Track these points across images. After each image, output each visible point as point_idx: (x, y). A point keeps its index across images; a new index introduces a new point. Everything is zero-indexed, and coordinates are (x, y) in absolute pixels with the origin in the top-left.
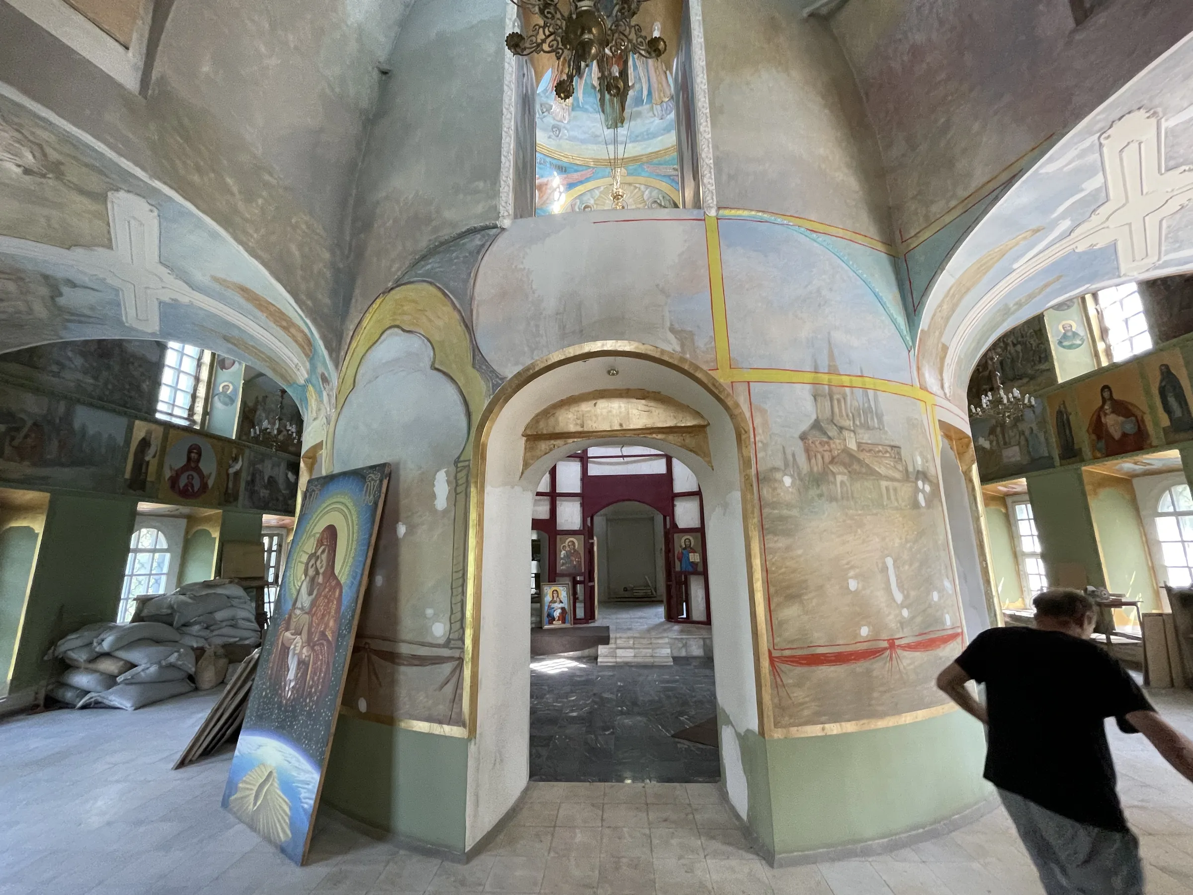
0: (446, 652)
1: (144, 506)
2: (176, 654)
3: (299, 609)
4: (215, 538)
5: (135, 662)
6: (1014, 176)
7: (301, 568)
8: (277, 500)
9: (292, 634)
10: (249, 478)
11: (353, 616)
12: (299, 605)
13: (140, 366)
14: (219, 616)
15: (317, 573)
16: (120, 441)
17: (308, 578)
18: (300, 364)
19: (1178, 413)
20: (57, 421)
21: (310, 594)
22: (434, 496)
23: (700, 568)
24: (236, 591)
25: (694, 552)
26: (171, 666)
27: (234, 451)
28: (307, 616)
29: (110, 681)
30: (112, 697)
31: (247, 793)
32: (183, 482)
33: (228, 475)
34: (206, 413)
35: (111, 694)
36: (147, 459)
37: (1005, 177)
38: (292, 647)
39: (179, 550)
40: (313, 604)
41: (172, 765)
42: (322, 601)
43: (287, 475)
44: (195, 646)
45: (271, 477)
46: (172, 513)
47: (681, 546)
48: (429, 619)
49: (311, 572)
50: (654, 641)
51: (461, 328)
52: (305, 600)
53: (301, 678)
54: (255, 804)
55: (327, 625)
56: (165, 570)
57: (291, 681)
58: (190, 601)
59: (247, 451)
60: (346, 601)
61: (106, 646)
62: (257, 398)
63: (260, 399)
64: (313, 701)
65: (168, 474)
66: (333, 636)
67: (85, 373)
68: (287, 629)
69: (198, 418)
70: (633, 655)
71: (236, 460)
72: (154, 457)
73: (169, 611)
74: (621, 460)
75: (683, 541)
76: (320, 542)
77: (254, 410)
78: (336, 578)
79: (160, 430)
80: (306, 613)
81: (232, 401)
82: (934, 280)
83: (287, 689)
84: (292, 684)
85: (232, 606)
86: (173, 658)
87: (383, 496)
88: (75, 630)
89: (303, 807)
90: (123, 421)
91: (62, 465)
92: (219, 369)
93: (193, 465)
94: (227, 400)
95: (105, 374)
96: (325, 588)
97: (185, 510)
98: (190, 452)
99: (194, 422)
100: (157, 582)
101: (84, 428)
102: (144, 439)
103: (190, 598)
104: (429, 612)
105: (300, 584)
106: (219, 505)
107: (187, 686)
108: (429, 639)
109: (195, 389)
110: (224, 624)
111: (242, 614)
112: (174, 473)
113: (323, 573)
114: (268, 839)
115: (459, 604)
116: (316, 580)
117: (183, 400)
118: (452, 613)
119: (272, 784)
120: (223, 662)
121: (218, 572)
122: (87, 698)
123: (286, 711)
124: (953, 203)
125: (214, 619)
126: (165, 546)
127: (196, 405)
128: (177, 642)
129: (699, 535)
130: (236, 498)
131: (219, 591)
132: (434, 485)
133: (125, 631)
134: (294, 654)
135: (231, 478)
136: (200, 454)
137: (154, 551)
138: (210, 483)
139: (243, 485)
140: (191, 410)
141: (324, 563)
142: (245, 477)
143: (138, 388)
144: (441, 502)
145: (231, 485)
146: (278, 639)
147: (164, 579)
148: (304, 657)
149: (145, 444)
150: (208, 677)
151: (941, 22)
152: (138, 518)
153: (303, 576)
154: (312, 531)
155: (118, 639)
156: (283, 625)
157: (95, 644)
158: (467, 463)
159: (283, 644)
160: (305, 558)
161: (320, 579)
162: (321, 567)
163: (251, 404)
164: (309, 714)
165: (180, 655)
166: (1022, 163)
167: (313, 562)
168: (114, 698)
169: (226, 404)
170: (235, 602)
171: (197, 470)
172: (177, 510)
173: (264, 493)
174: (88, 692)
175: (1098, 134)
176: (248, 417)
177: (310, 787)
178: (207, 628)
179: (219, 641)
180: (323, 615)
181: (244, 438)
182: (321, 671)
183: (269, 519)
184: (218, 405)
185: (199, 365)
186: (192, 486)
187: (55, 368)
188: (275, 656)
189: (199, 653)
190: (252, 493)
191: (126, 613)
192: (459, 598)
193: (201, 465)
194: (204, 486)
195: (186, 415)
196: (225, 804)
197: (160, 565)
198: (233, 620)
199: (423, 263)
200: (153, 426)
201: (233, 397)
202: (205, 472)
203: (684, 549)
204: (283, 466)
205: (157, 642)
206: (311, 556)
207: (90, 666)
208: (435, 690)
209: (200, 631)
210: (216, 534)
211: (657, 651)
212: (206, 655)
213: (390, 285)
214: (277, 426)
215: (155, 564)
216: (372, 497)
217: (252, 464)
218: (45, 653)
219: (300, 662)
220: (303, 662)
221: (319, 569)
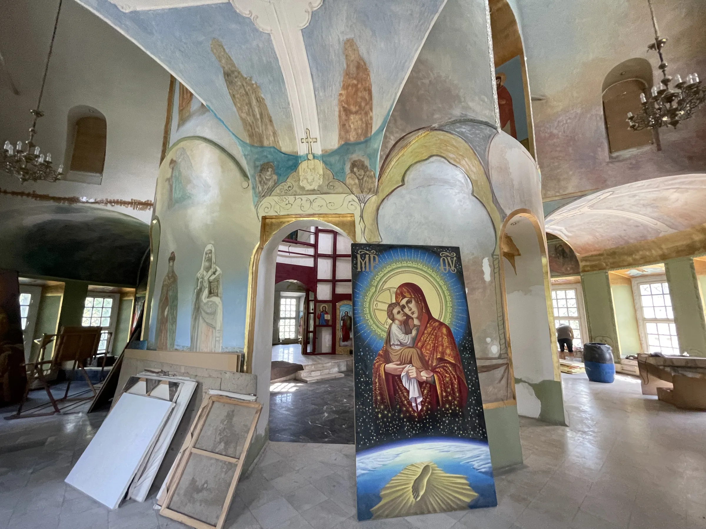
0: (500, 361)
3: (397, 345)
7: (382, 314)
9: (400, 365)
11: (471, 345)
12: (395, 342)
15: (409, 318)
17: (397, 322)
21: (407, 333)
22: (482, 273)
23: (330, 323)
25: (327, 313)
28: (413, 350)
38: (403, 374)
42: (427, 338)
47: (320, 311)
48: (489, 344)
49: (399, 317)
52: (403, 338)
53: (429, 393)
54: (416, 496)
55: (443, 353)
57: (416, 399)
60: (459, 337)
66: (455, 359)
68: (388, 362)
74: (288, 254)
75: (321, 307)
76: (400, 296)
78: (436, 321)
80: (410, 347)
83: (414, 404)
84: (419, 400)
96: (426, 328)
104: (488, 340)
105: (386, 326)
108: (490, 356)
113: (417, 318)
115: (503, 334)
116: (410, 323)
118: (500, 340)
129: (331, 304)
132: (482, 266)
134: (409, 379)
141: (414, 309)
144: (487, 277)
146: (378, 370)
148: (426, 378)
153: (389, 321)
156: (379, 359)
158: (497, 257)
159: (388, 373)
160: (384, 306)
161: (417, 322)
162: (413, 313)
167: (397, 309)
180: (434, 347)
182: (453, 385)
188: (381, 385)
192: (502, 331)
199: (458, 125)
203: (322, 312)
206: (392, 306)
208: (497, 383)
211: (331, 370)
213: (436, 125)
219: (421, 384)
220: (426, 382)
221: (409, 313)
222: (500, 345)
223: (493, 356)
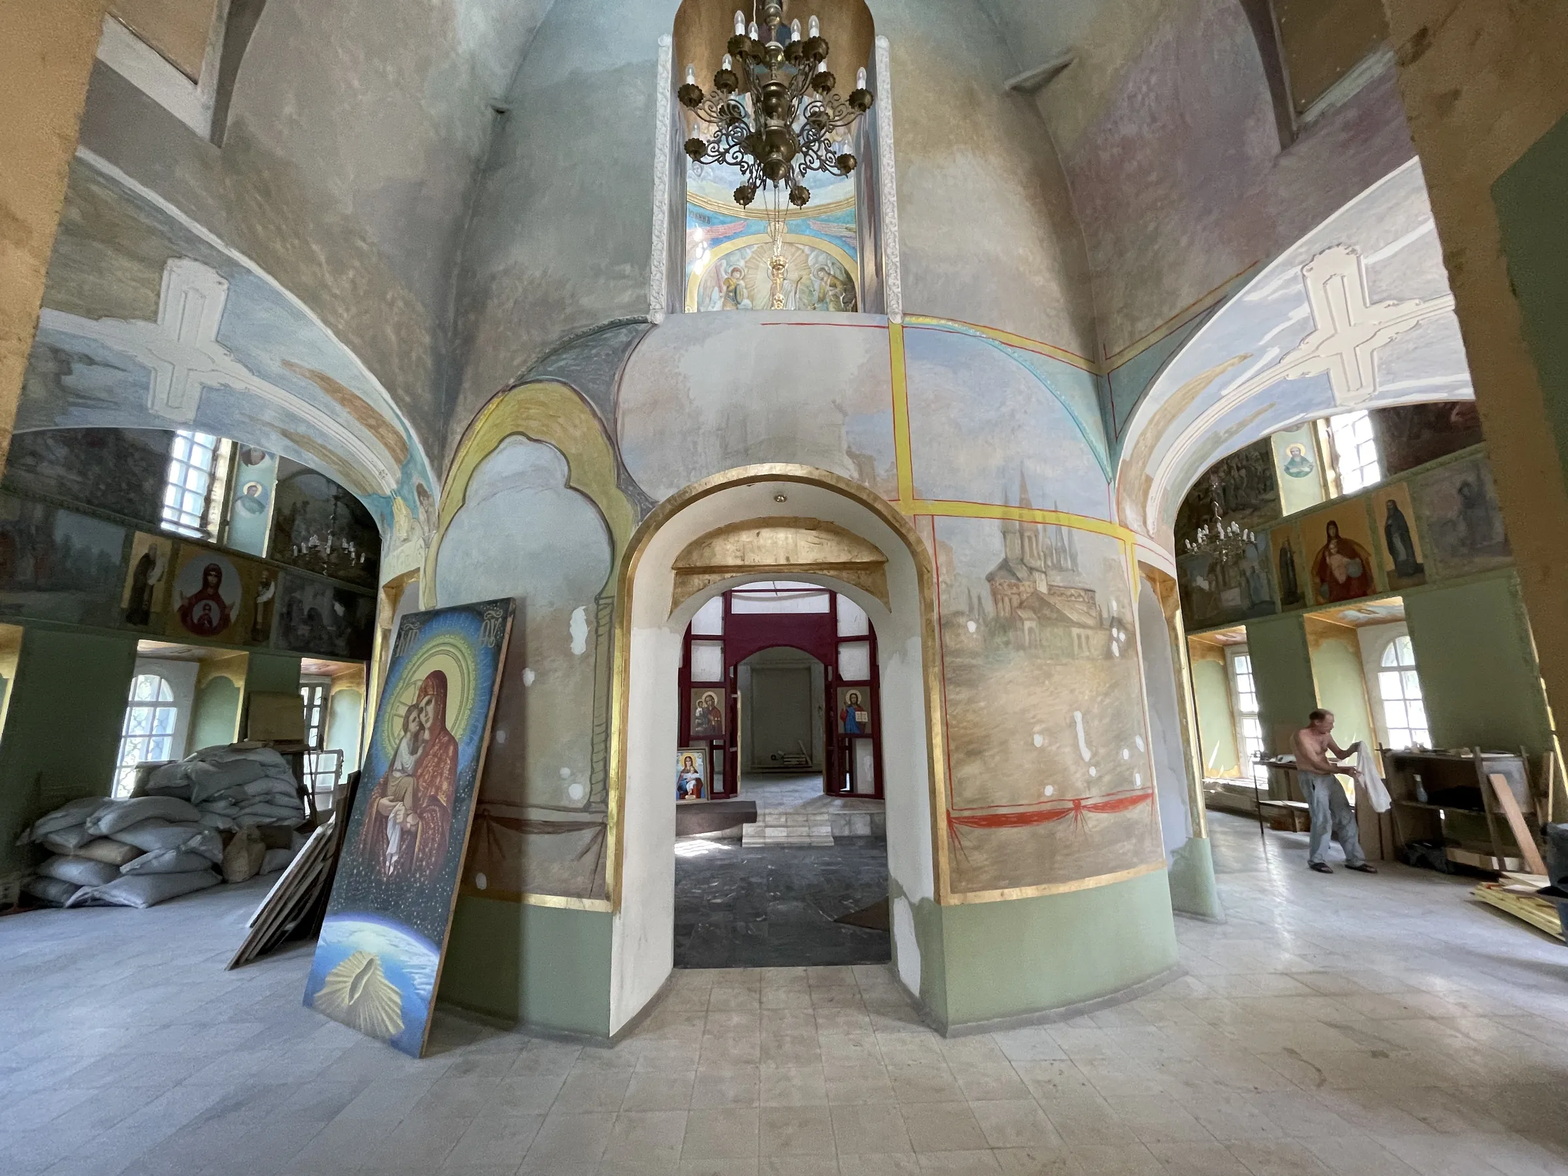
0: (585, 817)
1: (144, 645)
2: (199, 837)
3: (399, 770)
4: (239, 689)
5: (144, 847)
6: (1219, 302)
7: (398, 723)
8: (320, 638)
9: (391, 801)
10: (285, 610)
11: (474, 777)
12: (398, 765)
13: (142, 459)
14: (251, 789)
15: (422, 727)
16: (116, 559)
17: (409, 734)
18: (386, 471)
19: (1403, 556)
20: (33, 531)
21: (413, 752)
22: (570, 638)
23: (868, 730)
24: (271, 757)
25: (861, 709)
26: (193, 852)
27: (265, 574)
28: (411, 779)
29: (112, 871)
30: (115, 892)
31: (340, 986)
32: (197, 612)
33: (256, 605)
34: (224, 523)
35: (115, 887)
36: (151, 582)
37: (1209, 301)
38: (392, 815)
39: (188, 703)
40: (418, 764)
41: (225, 966)
42: (430, 762)
43: (333, 606)
44: (221, 827)
45: (312, 609)
46: (184, 655)
47: (845, 703)
48: (564, 779)
49: (413, 727)
50: (812, 818)
51: (602, 441)
52: (406, 759)
53: (407, 852)
54: (351, 997)
55: (438, 788)
56: (170, 730)
57: (392, 856)
58: (211, 768)
59: (281, 575)
60: (464, 762)
61: (104, 826)
62: (294, 504)
63: (299, 505)
64: (425, 876)
65: (177, 604)
66: (447, 802)
67: (69, 468)
68: (383, 795)
69: (214, 528)
70: (785, 834)
71: (266, 585)
72: (159, 580)
73: (184, 783)
74: (773, 594)
75: (848, 697)
76: (424, 691)
77: (291, 520)
78: (447, 733)
79: (167, 546)
80: (409, 775)
81: (262, 507)
82: (1138, 403)
83: (388, 864)
84: (395, 858)
85: (267, 776)
86: (195, 842)
87: (507, 636)
88: (56, 808)
89: (418, 994)
90: (119, 533)
91: (40, 589)
92: (244, 465)
93: (210, 591)
94: (255, 506)
95: (96, 469)
96: (434, 746)
97: (199, 651)
98: (207, 573)
99: (209, 534)
100: (159, 746)
101: (67, 539)
102: (146, 556)
103: (213, 765)
104: (566, 772)
105: (397, 742)
106: (245, 645)
107: (212, 879)
108: (564, 803)
109: (210, 491)
110: (257, 799)
111: (279, 786)
112: (186, 602)
113: (429, 729)
114: (373, 1035)
115: (601, 763)
116: (420, 738)
117: (193, 505)
118: (592, 772)
119: (374, 973)
120: (261, 846)
121: (243, 734)
122: (79, 893)
123: (387, 890)
124: (1159, 322)
125: (245, 793)
126: (170, 698)
127: (211, 511)
128: (196, 822)
129: (868, 689)
130: (267, 637)
131: (252, 757)
132: (569, 626)
133: (126, 810)
134: (395, 823)
135: (260, 609)
136: (219, 575)
137: (155, 704)
138: (233, 615)
139: (275, 621)
140: (204, 519)
141: (431, 714)
142: (278, 608)
143: (137, 487)
144: (579, 645)
145: (260, 619)
146: (372, 806)
147: (168, 742)
148: (409, 825)
149: (148, 562)
150: (240, 866)
151: (1154, 119)
152: (138, 662)
153: (402, 733)
154: (410, 679)
155: (121, 817)
156: (376, 791)
157: (88, 825)
158: (609, 601)
159: (377, 811)
160: (403, 711)
161: (427, 735)
162: (427, 721)
163: (287, 512)
164: (421, 891)
165: (204, 838)
166: (1227, 288)
167: (414, 714)
168: (118, 894)
169: (252, 511)
170: (272, 772)
171: (216, 597)
172: (189, 651)
173: (303, 630)
174: (78, 887)
175: (1301, 266)
176: (282, 529)
177: (427, 971)
178: (235, 804)
179: (248, 821)
180: (434, 777)
181: (278, 556)
182: (433, 840)
183: (309, 664)
184: (241, 510)
185: (215, 457)
186: (210, 622)
187: (29, 460)
188: (368, 828)
189: (227, 837)
190: (287, 629)
191: (124, 785)
192: (601, 756)
193: (221, 591)
194: (225, 619)
195: (197, 525)
196: (308, 1002)
197: (163, 723)
198: (267, 794)
199: (553, 358)
200: (160, 540)
201: (263, 502)
202: (227, 601)
203: (850, 706)
204: (329, 593)
205: (171, 821)
206: (411, 709)
207: (82, 853)
208: (573, 860)
209: (225, 808)
210: (240, 684)
211: (815, 829)
212: (235, 839)
213: (511, 382)
214: (330, 543)
215: (156, 723)
216: (493, 638)
217: (289, 590)
218: (17, 837)
219: (404, 833)
220: (409, 832)
221: (424, 723)
222: (591, 784)
223: (572, 806)
